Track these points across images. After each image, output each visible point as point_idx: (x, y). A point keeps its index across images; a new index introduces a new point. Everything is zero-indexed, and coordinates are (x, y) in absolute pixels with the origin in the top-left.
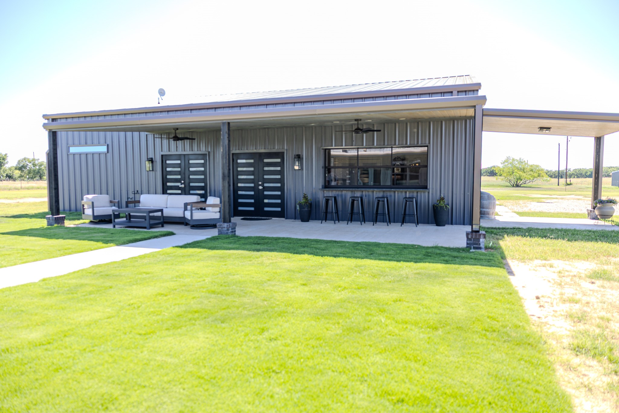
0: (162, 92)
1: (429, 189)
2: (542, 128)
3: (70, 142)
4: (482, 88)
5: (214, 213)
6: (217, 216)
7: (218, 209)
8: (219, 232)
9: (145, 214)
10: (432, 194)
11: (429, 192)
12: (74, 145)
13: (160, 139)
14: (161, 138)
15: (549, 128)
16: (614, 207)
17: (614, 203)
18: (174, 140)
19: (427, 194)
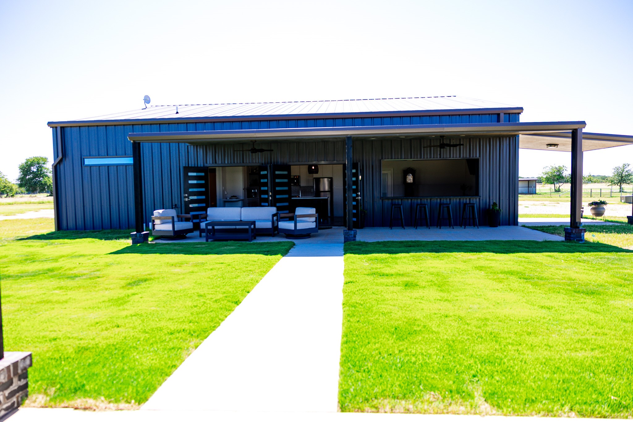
0: (148, 99)
1: (480, 197)
2: (550, 145)
3: (85, 153)
4: (524, 111)
5: (311, 223)
6: (313, 225)
7: (313, 219)
8: (345, 239)
9: (247, 227)
10: (483, 200)
11: (480, 199)
12: (90, 156)
13: (241, 152)
14: (243, 151)
15: (557, 145)
16: (605, 206)
17: (605, 204)
18: (252, 153)
19: (478, 200)
